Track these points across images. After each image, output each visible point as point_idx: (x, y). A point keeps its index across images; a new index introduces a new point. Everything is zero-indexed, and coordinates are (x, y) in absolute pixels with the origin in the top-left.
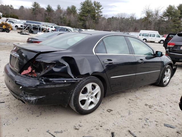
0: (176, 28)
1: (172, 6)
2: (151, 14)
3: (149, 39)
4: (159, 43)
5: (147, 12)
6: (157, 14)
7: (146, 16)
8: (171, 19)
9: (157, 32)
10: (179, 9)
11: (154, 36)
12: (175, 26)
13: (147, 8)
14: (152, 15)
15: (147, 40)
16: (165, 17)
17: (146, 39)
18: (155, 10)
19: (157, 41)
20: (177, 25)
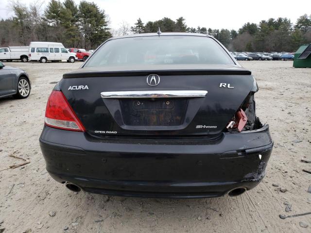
0: (72, 39)
1: (56, 2)
2: (25, 13)
3: (51, 56)
4: (68, 61)
5: (15, 8)
6: (35, 14)
7: (16, 16)
8: (61, 23)
9: (61, 44)
10: (67, 7)
11: (57, 51)
12: (70, 34)
13: (16, 2)
14: (27, 16)
15: (48, 58)
16: (51, 19)
17: (45, 58)
18: (31, 6)
19: (65, 59)
20: (72, 33)
